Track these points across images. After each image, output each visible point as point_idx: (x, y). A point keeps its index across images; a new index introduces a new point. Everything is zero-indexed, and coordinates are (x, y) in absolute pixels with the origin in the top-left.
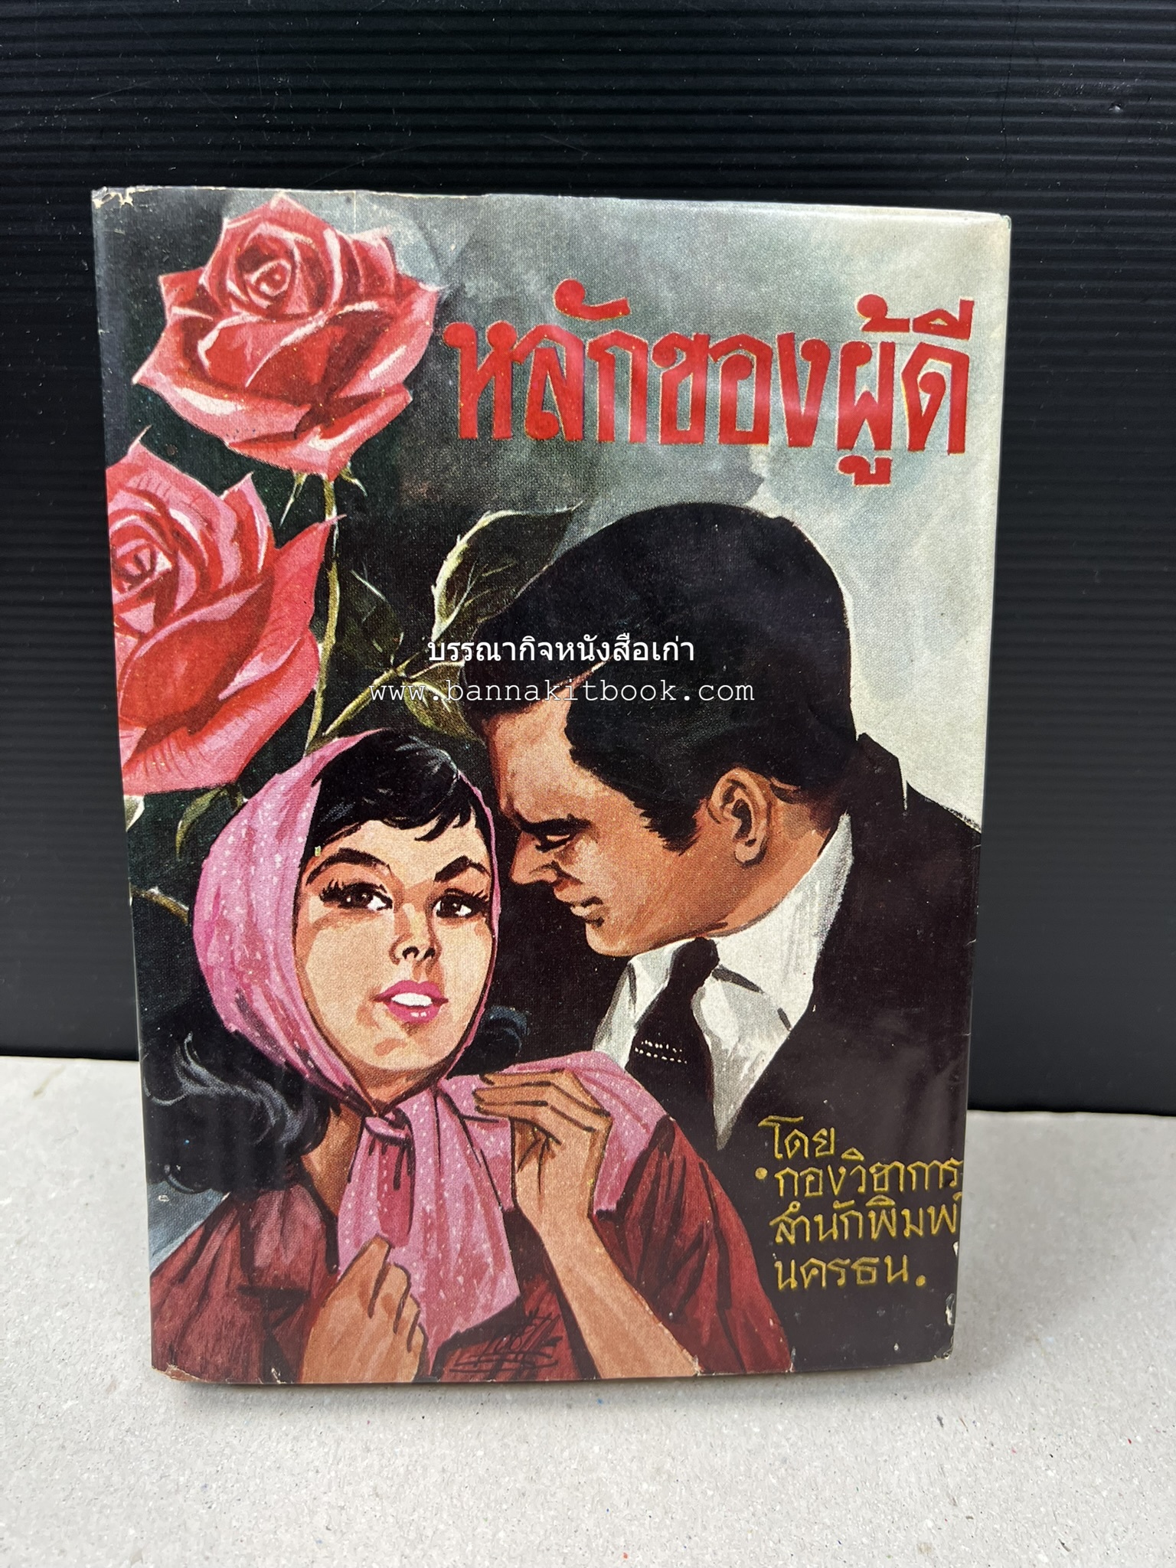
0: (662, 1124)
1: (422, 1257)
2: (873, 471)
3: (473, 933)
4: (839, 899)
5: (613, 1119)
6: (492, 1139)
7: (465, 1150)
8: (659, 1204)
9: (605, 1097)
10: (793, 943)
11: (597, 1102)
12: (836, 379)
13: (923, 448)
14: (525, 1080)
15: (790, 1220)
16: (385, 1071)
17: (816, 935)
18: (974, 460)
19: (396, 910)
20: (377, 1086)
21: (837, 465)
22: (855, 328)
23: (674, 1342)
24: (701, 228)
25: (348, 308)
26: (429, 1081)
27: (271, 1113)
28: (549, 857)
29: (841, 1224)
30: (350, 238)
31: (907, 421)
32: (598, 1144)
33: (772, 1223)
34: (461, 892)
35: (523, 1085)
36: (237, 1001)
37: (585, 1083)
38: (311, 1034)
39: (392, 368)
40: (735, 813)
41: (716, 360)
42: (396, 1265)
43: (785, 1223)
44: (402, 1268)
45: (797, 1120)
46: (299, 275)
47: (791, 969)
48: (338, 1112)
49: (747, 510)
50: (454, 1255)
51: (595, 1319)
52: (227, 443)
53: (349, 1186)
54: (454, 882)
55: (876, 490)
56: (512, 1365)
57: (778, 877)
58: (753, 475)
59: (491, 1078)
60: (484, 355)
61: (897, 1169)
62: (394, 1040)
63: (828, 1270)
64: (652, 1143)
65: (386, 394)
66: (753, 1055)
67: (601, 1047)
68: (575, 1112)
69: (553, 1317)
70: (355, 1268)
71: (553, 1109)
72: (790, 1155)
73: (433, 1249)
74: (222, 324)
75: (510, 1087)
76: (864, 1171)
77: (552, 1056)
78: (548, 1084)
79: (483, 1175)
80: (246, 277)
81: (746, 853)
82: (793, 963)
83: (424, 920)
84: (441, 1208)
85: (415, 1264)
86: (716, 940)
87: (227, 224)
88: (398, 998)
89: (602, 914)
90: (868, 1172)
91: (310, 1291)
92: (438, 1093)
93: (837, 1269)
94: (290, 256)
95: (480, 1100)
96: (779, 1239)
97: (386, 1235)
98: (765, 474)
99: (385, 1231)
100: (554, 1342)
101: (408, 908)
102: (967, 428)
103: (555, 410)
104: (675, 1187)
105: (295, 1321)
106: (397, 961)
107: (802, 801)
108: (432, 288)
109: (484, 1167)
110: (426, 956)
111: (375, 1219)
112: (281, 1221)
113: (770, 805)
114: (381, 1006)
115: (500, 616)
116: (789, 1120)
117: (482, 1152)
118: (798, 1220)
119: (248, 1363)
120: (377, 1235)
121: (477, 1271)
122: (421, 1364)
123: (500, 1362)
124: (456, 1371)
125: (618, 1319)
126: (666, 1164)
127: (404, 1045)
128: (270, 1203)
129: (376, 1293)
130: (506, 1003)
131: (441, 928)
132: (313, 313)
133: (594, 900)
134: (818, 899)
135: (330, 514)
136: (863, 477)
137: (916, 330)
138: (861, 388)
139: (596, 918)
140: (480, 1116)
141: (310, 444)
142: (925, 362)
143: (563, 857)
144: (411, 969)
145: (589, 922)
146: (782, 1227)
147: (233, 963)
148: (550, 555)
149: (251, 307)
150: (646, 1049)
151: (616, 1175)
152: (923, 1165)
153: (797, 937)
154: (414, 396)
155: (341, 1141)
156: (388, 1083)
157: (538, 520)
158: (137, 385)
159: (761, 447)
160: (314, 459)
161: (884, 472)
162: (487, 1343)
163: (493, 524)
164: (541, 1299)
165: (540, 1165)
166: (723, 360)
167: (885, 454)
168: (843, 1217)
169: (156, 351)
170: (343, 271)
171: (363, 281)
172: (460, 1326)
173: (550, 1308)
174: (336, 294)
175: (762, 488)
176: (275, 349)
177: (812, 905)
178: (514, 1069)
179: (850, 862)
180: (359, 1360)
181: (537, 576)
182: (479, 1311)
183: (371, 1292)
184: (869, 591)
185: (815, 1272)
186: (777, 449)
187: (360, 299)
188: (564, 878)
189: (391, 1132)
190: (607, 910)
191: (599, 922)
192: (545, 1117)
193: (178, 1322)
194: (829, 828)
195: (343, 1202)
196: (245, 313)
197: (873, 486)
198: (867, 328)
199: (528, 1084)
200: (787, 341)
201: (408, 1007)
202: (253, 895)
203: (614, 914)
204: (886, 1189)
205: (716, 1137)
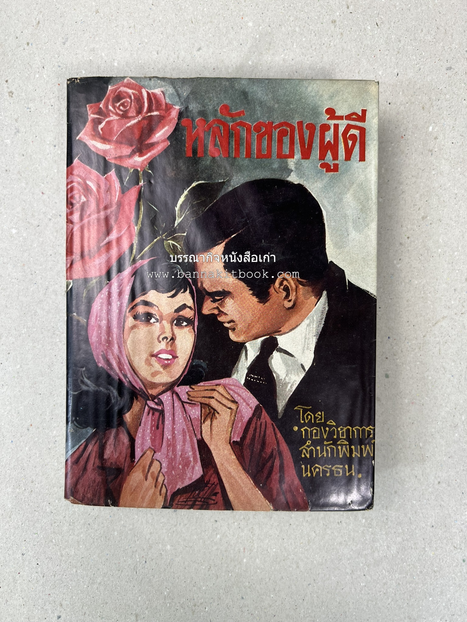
0: (257, 407)
1: (166, 457)
2: (332, 168)
3: (188, 332)
4: (323, 323)
5: (239, 405)
6: (194, 411)
7: (183, 415)
8: (256, 439)
9: (236, 396)
10: (306, 338)
11: (233, 398)
12: (318, 136)
13: (350, 160)
14: (206, 388)
15: (307, 448)
16: (155, 383)
17: (315, 336)
18: (369, 164)
19: (160, 323)
20: (152, 389)
21: (319, 166)
22: (324, 118)
23: (263, 496)
24: (270, 87)
25: (149, 114)
26: (170, 387)
27: (112, 398)
28: (216, 305)
29: (327, 450)
30: (150, 91)
31: (344, 150)
32: (233, 415)
33: (300, 449)
34: (184, 317)
35: (205, 390)
36: (102, 355)
37: (228, 390)
38: (128, 368)
39: (163, 133)
40: (284, 290)
41: (275, 130)
42: (157, 460)
43: (305, 449)
44: (159, 461)
45: (309, 408)
46: (133, 103)
47: (305, 348)
48: (137, 398)
49: (287, 181)
50: (178, 457)
51: (232, 485)
52: (107, 159)
53: (140, 427)
54: (181, 313)
55: (333, 174)
56: (200, 503)
57: (300, 314)
58: (289, 169)
59: (193, 387)
60: (195, 129)
61: (349, 429)
62: (158, 371)
63: (322, 470)
64: (254, 415)
65: (161, 142)
66: (292, 381)
67: (234, 376)
68: (225, 401)
69: (215, 484)
70: (141, 460)
71: (216, 400)
72: (306, 421)
73: (170, 453)
74: (107, 120)
75: (200, 391)
76: (336, 429)
77: (216, 379)
78: (215, 390)
79: (190, 425)
80: (115, 104)
81: (288, 305)
82: (306, 346)
83: (170, 327)
84: (174, 437)
85: (163, 460)
86: (277, 337)
87: (110, 88)
88: (160, 356)
89: (235, 326)
90: (337, 430)
91: (124, 469)
92: (174, 392)
93: (326, 469)
94: (130, 97)
95: (189, 395)
96: (303, 456)
97: (153, 448)
98: (293, 168)
99: (153, 446)
100: (216, 494)
101: (164, 322)
102: (366, 152)
103: (219, 147)
104: (262, 433)
105: (118, 481)
106: (160, 342)
107: (309, 286)
108: (177, 108)
109: (190, 422)
110: (170, 340)
111: (149, 441)
112: (114, 441)
113: (297, 287)
114: (154, 359)
115: (199, 217)
116: (306, 407)
117: (189, 416)
118: (310, 448)
119: (100, 497)
120: (150, 447)
121: (186, 464)
122: (164, 501)
123: (195, 501)
124: (178, 504)
125: (240, 486)
126: (259, 423)
127: (162, 373)
128: (111, 433)
129: (148, 471)
130: (199, 358)
131: (177, 330)
132: (137, 116)
133: (232, 321)
134: (315, 322)
135: (141, 182)
136: (329, 170)
137: (346, 119)
138: (327, 139)
139: (233, 328)
140: (189, 401)
141: (135, 159)
142: (350, 130)
143: (221, 305)
144: (165, 345)
145: (230, 329)
146: (304, 451)
147: (101, 341)
148: (217, 196)
149: (117, 114)
150: (251, 378)
151: (240, 427)
152: (359, 428)
153: (307, 336)
154: (170, 143)
155: (138, 410)
156: (156, 388)
157: (213, 184)
158: (78, 140)
159: (292, 159)
160: (136, 164)
161: (336, 168)
162: (190, 493)
163: (197, 185)
164: (211, 476)
165: (211, 422)
166: (278, 130)
167: (336, 162)
168: (328, 448)
169: (85, 129)
170: (148, 102)
171: (154, 105)
172: (180, 486)
173: (214, 480)
174: (145, 110)
175: (292, 173)
176: (124, 128)
177: (313, 325)
178: (202, 384)
179: (327, 309)
180: (142, 498)
181: (212, 204)
182: (187, 480)
183: (147, 470)
184: (332, 210)
185: (317, 470)
186: (297, 160)
187: (153, 112)
188: (221, 313)
189: (156, 407)
190: (237, 325)
191: (234, 329)
192: (213, 403)
193: (75, 479)
194: (319, 296)
195: (138, 434)
196: (114, 116)
197: (332, 173)
198: (328, 119)
199: (207, 390)
200: (300, 124)
201: (164, 359)
202: (109, 316)
203: (239, 326)
204: (345, 437)
205: (278, 413)
